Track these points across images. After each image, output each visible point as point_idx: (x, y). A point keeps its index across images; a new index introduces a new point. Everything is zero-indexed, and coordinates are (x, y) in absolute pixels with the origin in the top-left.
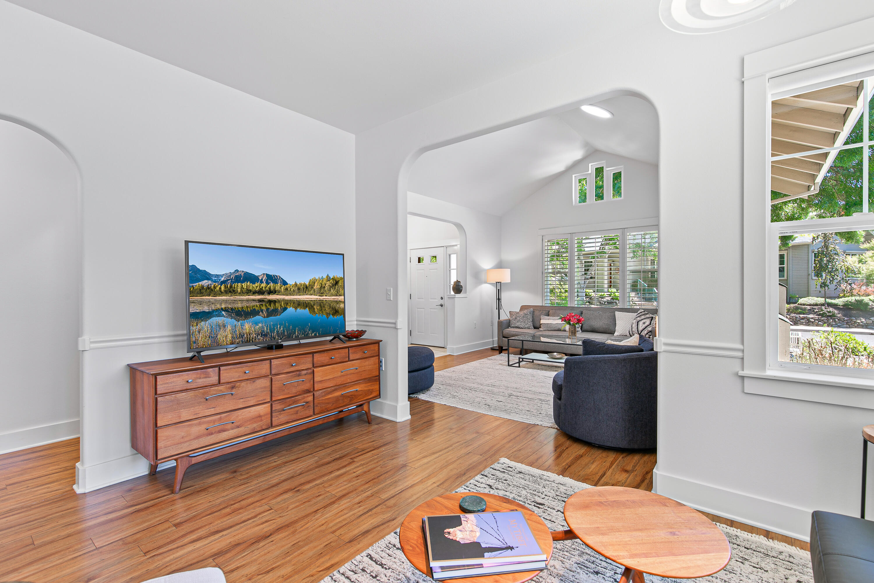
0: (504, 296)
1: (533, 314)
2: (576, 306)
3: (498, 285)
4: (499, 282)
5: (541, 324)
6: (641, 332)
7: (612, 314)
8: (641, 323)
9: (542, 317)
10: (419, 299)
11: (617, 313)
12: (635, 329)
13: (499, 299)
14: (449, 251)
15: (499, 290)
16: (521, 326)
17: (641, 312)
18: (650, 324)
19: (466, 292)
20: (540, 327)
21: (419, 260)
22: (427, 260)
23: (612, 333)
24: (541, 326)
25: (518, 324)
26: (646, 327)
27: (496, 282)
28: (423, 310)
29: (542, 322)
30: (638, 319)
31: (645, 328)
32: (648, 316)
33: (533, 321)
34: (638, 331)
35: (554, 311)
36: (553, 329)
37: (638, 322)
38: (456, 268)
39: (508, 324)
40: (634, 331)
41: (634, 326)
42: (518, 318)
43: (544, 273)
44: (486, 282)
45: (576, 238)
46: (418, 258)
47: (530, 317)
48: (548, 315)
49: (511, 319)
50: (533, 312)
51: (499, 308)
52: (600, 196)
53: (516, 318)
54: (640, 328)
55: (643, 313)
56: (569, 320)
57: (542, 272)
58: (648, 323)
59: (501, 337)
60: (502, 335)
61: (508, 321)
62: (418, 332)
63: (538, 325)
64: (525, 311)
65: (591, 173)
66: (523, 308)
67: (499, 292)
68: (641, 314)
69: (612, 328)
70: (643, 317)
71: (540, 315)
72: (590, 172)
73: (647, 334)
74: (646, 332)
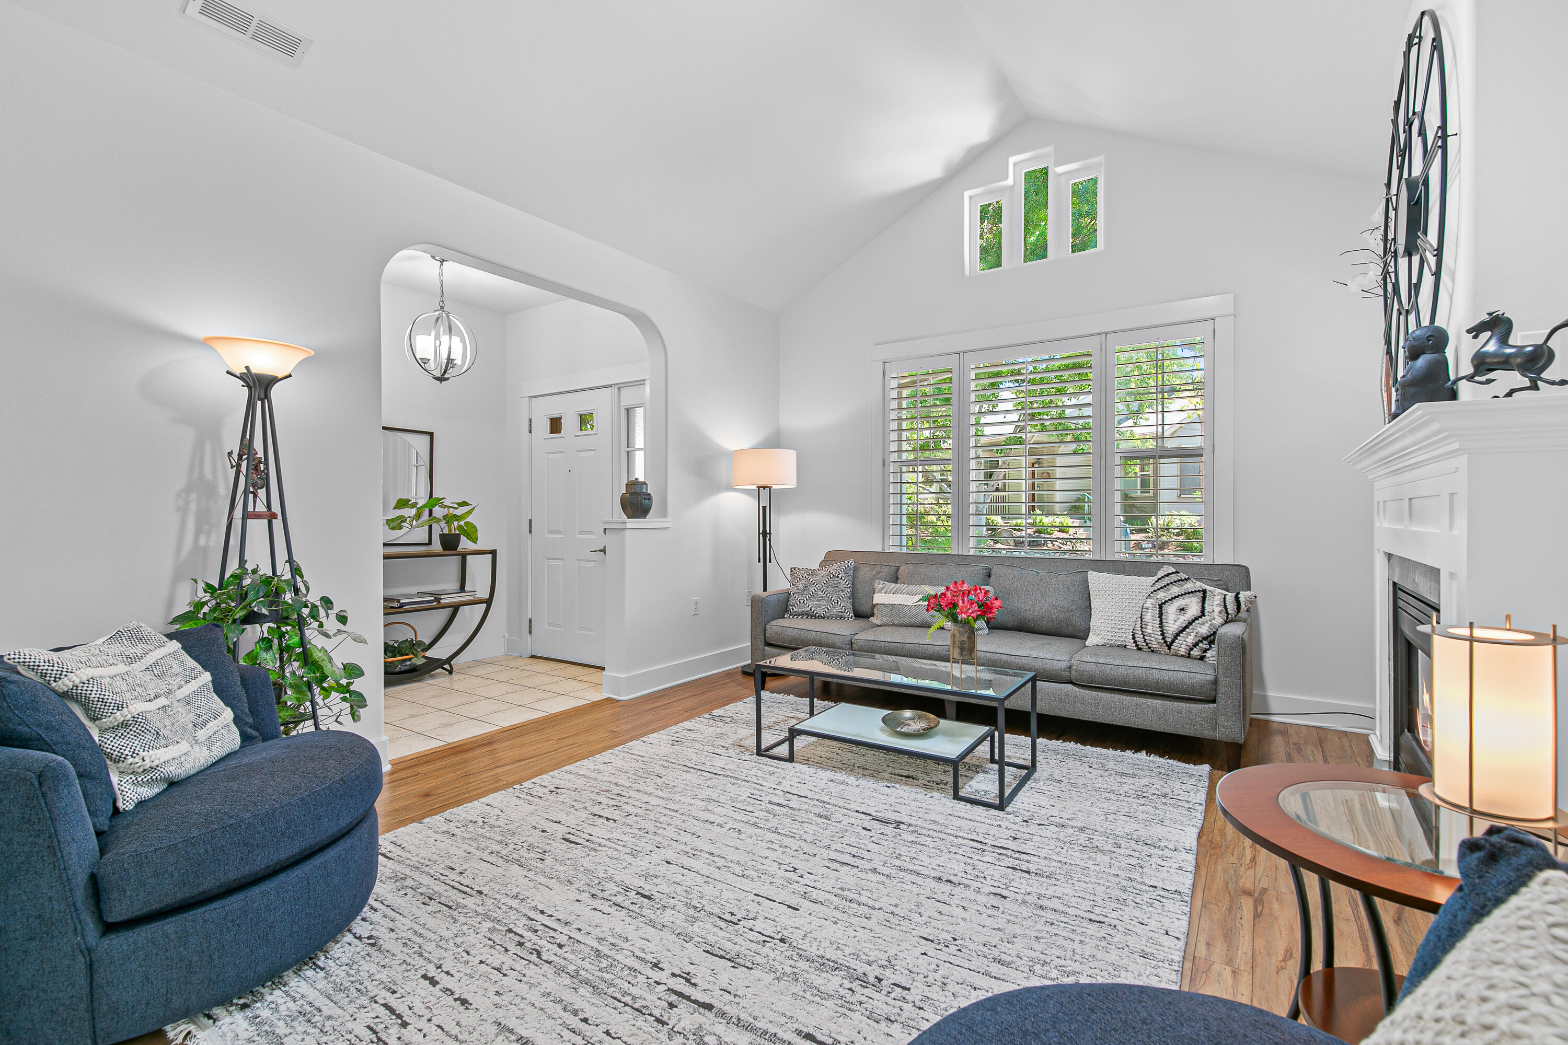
0: (782, 526)
1: (854, 577)
2: (972, 552)
3: (764, 493)
4: (764, 488)
5: (874, 606)
6: (1175, 638)
7: (1078, 578)
8: (1171, 610)
9: (878, 584)
10: (550, 532)
11: (1094, 578)
12: (1152, 628)
13: (765, 534)
14: (628, 398)
15: (764, 508)
16: (820, 611)
17: (1168, 575)
18: (1203, 613)
19: (664, 513)
20: (873, 615)
21: (555, 425)
22: (570, 424)
23: (1082, 635)
24: (876, 611)
25: (811, 605)
26: (1190, 623)
27: (759, 488)
28: (560, 563)
29: (878, 598)
30: (1162, 595)
31: (1187, 627)
32: (1189, 586)
33: (854, 596)
34: (1163, 634)
35: (911, 567)
36: (906, 621)
37: (1161, 606)
38: (643, 447)
39: (784, 606)
40: (1149, 635)
41: (1148, 617)
42: (812, 589)
43: (887, 463)
44: (730, 488)
45: (972, 366)
46: (549, 421)
47: (844, 584)
48: (895, 579)
49: (793, 590)
50: (855, 569)
51: (765, 558)
52: (1038, 251)
53: (805, 588)
54: (1172, 627)
55: (1174, 577)
56: (953, 605)
57: (884, 461)
58: (1194, 609)
59: (761, 645)
60: (762, 637)
61: (784, 596)
62: (549, 624)
63: (865, 608)
64: (834, 568)
65: (1013, 186)
66: (832, 557)
67: (764, 513)
68: (1167, 580)
69: (1077, 620)
70: (1175, 590)
71: (873, 580)
72: (1010, 181)
73: (1196, 645)
74: (1191, 640)
